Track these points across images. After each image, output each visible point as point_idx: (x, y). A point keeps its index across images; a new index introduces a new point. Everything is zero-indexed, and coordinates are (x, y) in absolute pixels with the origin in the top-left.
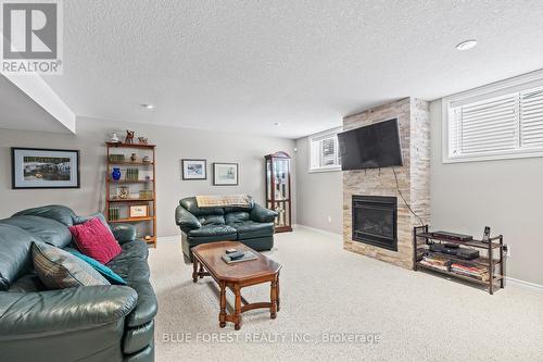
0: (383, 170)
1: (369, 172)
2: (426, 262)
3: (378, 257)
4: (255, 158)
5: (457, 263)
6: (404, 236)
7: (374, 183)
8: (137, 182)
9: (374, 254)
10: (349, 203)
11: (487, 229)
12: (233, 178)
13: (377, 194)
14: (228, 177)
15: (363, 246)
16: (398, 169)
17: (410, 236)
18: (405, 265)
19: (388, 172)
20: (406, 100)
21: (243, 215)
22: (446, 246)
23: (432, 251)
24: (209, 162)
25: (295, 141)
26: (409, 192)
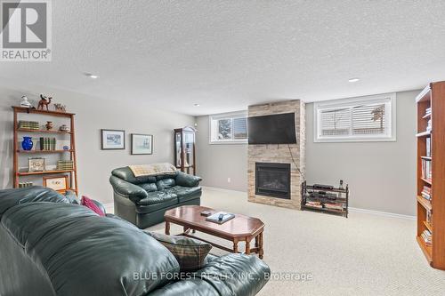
0: (280, 145)
1: (270, 146)
2: (310, 203)
3: (276, 204)
4: (167, 131)
5: (328, 203)
6: (295, 188)
7: (273, 154)
8: (54, 152)
9: (273, 203)
10: (253, 168)
11: (341, 181)
12: (148, 148)
13: (276, 161)
14: (144, 147)
15: (264, 198)
16: (291, 145)
17: (299, 188)
18: (296, 208)
19: (284, 147)
20: (297, 101)
21: (170, 181)
22: (320, 193)
23: (312, 197)
24: (127, 133)
25: (196, 118)
26: (298, 160)
